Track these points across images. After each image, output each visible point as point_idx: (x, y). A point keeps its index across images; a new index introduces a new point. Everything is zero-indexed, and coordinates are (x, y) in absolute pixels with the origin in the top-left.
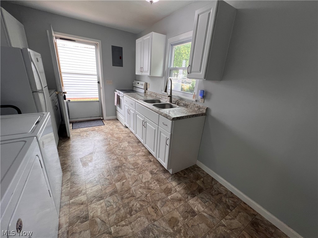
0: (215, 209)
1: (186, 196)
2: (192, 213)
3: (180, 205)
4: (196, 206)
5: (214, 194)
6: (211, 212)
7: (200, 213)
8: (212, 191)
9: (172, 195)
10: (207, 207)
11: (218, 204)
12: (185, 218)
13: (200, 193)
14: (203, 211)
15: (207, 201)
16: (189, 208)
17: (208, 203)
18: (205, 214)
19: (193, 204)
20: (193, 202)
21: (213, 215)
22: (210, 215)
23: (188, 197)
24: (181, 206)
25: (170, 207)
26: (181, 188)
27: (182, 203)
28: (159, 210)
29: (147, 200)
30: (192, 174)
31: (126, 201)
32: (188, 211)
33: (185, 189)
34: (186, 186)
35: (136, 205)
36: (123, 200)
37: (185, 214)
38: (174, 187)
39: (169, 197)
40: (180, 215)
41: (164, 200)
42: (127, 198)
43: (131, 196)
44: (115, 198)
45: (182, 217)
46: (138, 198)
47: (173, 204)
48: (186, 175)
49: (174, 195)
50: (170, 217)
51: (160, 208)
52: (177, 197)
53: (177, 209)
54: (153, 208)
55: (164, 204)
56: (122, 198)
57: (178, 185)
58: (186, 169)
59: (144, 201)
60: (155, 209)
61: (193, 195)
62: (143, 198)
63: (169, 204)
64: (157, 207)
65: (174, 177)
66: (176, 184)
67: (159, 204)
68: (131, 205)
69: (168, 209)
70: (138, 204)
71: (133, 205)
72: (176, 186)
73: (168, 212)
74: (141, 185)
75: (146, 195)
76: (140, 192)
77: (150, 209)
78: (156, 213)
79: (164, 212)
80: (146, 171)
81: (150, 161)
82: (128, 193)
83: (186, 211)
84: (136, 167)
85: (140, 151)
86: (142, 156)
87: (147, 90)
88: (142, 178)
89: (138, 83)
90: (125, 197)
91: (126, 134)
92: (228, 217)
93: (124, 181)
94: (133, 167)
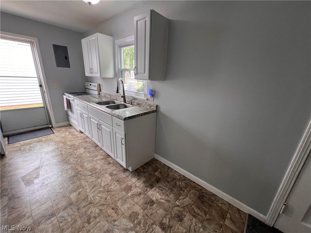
0: (170, 194)
1: (146, 188)
2: (151, 203)
3: (140, 198)
4: (155, 196)
5: (170, 181)
6: (167, 197)
7: (158, 201)
8: (168, 178)
9: (132, 192)
10: (163, 194)
11: (173, 189)
12: (144, 209)
13: (158, 183)
14: (161, 199)
15: (164, 189)
16: (148, 199)
17: (164, 190)
18: (163, 201)
19: (152, 195)
20: (151, 193)
21: (169, 199)
22: (166, 200)
23: (147, 190)
24: (141, 200)
25: (130, 204)
26: (141, 182)
27: (142, 196)
28: (119, 210)
29: (106, 203)
30: (151, 168)
31: (84, 210)
32: (147, 202)
33: (144, 182)
34: (145, 179)
35: (95, 210)
36: (80, 210)
37: (145, 205)
38: (134, 183)
39: (129, 194)
40: (140, 208)
41: (124, 198)
42: (84, 207)
43: (89, 204)
44: (70, 210)
45: (142, 209)
46: (97, 203)
47: (133, 200)
48: (145, 170)
49: (134, 191)
50: (130, 212)
51: (120, 208)
52: (137, 192)
53: (137, 203)
54: (113, 209)
55: (125, 201)
56: (78, 209)
57: (138, 181)
58: (146, 164)
59: (103, 205)
60: (116, 209)
61: (152, 186)
62: (102, 202)
63: (129, 200)
64: (118, 207)
65: (134, 174)
66: (136, 180)
67: (119, 204)
68: (89, 213)
69: (129, 205)
70: (97, 210)
71: (91, 213)
72: (136, 182)
73: (129, 208)
74: (99, 189)
75: (106, 199)
76: (98, 198)
77: (110, 211)
78: (116, 213)
79: (124, 210)
80: (106, 174)
81: (109, 163)
82: (86, 202)
83: (145, 203)
84: (93, 172)
85: (98, 155)
86: (101, 160)
87: (100, 91)
88: (101, 183)
89: (91, 85)
90: (82, 207)
91: (82, 139)
92: (181, 197)
93: (80, 190)
94: (90, 173)
